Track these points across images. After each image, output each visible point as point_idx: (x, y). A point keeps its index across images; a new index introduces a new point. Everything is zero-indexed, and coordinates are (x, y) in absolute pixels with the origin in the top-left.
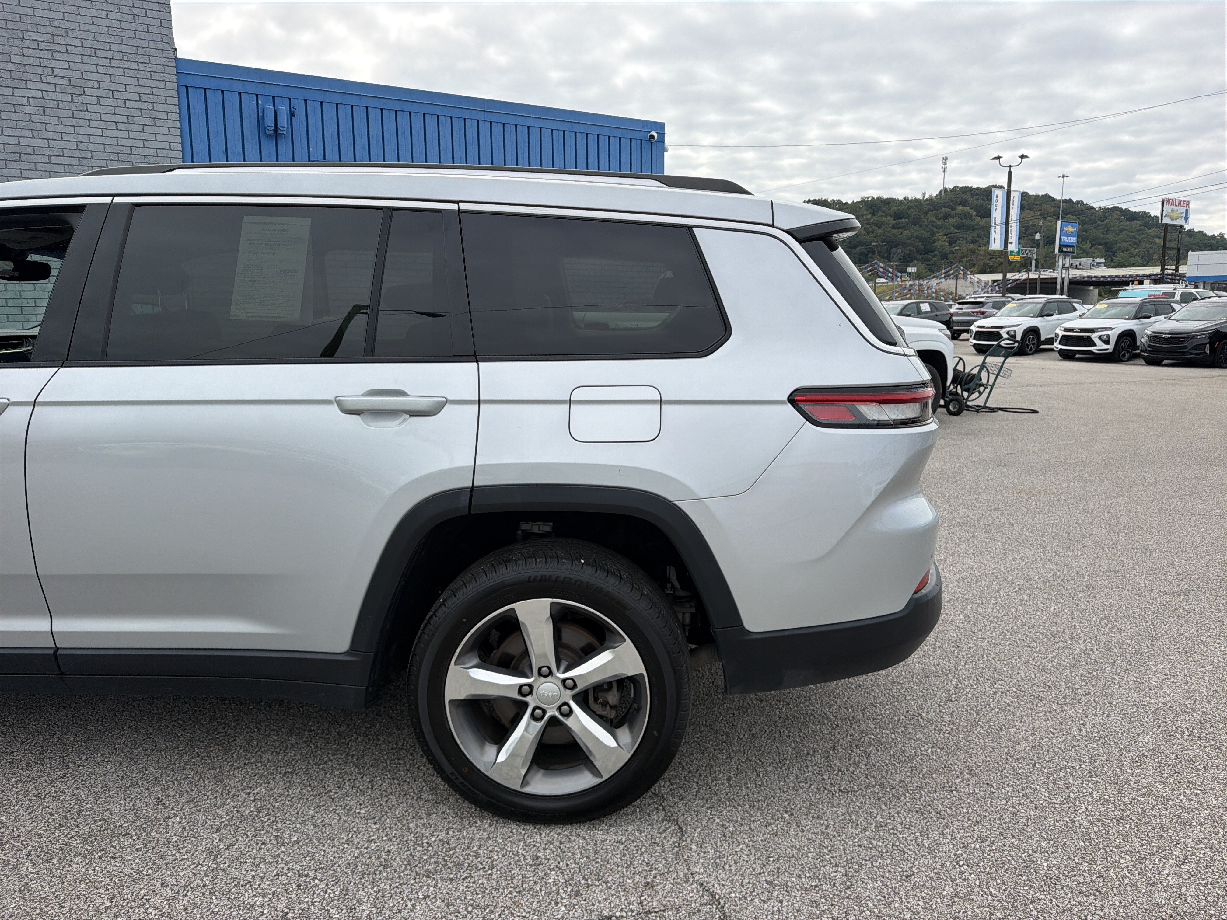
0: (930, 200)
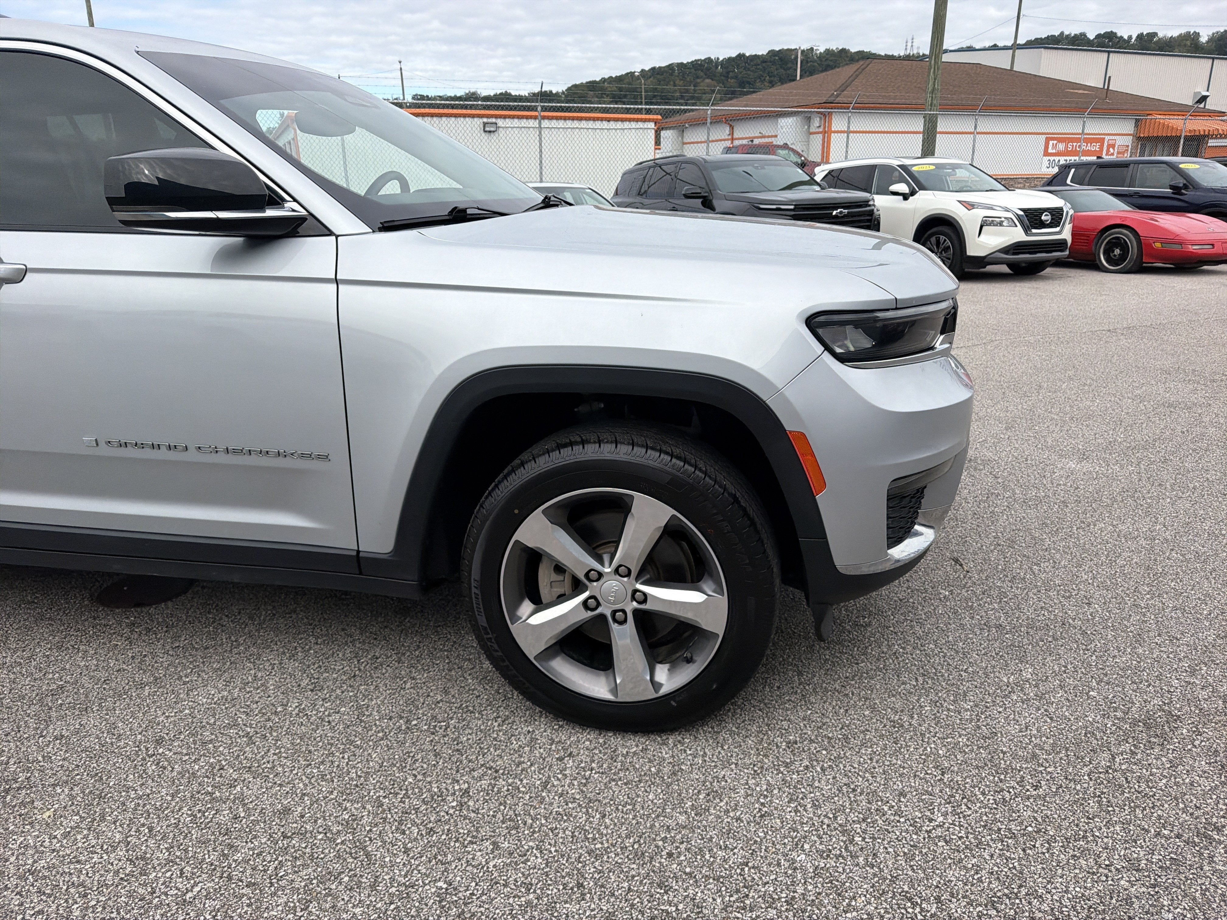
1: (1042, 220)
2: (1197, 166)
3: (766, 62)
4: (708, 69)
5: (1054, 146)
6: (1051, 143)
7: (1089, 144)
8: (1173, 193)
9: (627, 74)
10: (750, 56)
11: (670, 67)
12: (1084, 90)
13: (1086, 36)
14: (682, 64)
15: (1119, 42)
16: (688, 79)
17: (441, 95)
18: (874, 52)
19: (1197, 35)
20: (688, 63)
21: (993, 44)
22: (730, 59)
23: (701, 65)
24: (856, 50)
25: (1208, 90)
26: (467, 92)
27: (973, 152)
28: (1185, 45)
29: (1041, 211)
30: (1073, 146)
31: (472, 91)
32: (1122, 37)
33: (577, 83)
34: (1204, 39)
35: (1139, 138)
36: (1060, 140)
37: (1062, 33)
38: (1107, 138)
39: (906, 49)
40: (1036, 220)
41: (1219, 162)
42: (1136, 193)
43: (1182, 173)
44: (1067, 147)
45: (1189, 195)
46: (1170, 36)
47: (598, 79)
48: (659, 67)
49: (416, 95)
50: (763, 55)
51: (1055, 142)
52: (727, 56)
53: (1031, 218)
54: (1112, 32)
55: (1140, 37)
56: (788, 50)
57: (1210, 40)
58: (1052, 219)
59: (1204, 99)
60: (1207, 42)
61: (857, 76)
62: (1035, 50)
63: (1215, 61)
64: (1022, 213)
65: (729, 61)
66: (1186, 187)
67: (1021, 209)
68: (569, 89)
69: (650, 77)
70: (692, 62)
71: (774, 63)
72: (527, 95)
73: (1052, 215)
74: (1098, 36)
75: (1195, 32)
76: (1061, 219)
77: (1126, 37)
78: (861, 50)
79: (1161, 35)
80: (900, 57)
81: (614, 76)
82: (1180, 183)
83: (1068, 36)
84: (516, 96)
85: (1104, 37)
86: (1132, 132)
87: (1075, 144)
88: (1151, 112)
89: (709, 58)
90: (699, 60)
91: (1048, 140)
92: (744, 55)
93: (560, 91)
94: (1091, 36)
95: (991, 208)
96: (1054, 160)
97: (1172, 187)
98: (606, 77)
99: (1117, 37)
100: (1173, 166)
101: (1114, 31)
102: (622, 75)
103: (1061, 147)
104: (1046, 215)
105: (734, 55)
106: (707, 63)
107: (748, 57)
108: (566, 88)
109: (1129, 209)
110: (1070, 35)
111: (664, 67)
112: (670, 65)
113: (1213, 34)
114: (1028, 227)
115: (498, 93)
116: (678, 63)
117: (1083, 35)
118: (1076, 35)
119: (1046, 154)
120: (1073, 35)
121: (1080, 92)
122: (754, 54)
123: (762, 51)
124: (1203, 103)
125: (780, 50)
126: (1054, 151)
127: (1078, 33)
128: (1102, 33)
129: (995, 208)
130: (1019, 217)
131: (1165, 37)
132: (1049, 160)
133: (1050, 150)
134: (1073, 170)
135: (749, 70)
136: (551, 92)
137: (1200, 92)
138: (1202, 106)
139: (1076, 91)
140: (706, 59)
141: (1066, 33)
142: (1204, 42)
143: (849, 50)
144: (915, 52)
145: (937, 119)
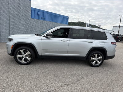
0: (77, 23)
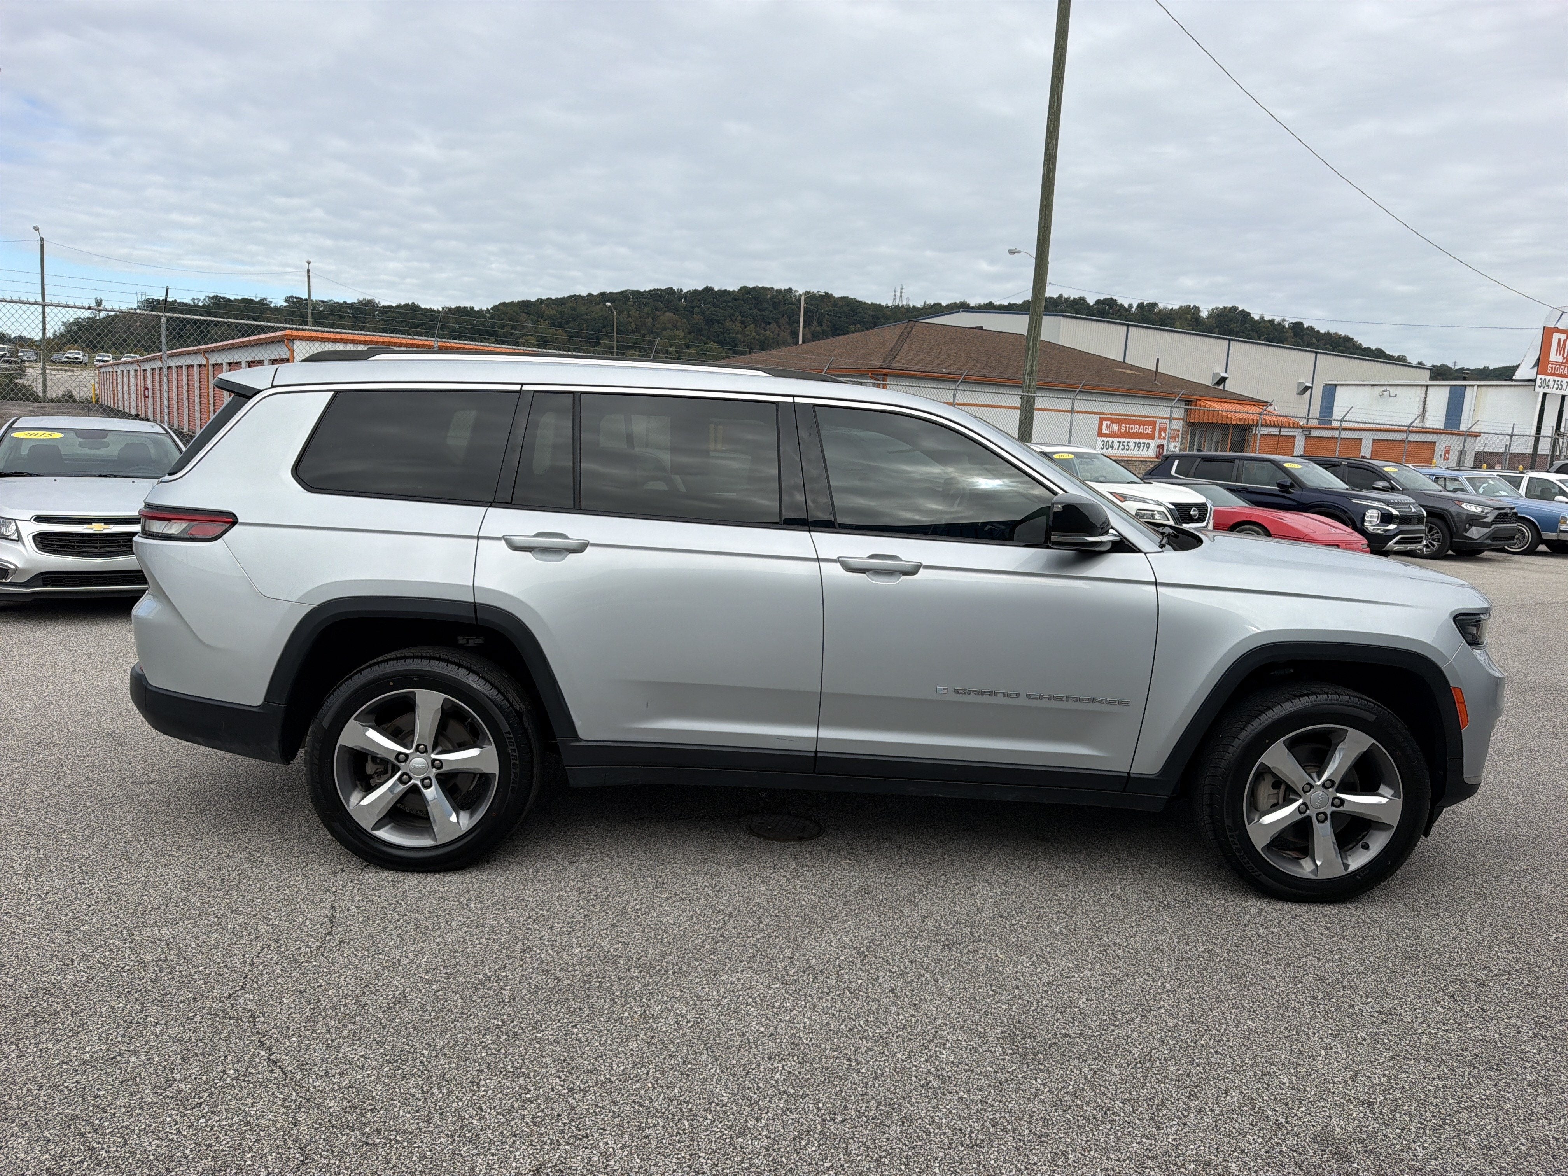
1: (1190, 515)
2: (1300, 467)
3: (736, 299)
4: (669, 302)
5: (1108, 427)
6: (1105, 423)
7: (1142, 427)
8: (1280, 491)
9: (571, 297)
10: (720, 291)
11: (624, 294)
12: (1131, 370)
13: (1086, 301)
14: (638, 292)
15: (1119, 310)
16: (645, 311)
17: (325, 300)
18: (859, 299)
19: (1197, 309)
20: (645, 291)
21: (987, 302)
22: (695, 291)
23: (661, 296)
24: (839, 296)
25: (1226, 372)
26: (361, 299)
27: (1070, 436)
28: (1186, 319)
29: (1189, 506)
30: (1126, 427)
31: (368, 298)
32: (1122, 305)
33: (507, 302)
34: (1204, 314)
35: (1189, 424)
36: (1113, 421)
37: (1061, 296)
38: (1159, 421)
39: (895, 299)
40: (1186, 515)
41: (1319, 464)
42: (1244, 488)
43: (1286, 471)
44: (1120, 429)
45: (1295, 493)
46: (1170, 308)
47: (533, 300)
48: (610, 293)
49: (292, 297)
50: (734, 291)
51: (1109, 423)
52: (692, 288)
53: (1182, 512)
54: (1112, 299)
55: (1141, 306)
56: (763, 288)
57: (1210, 316)
58: (1199, 514)
59: (1223, 380)
60: (1208, 318)
61: (905, 339)
62: (1053, 317)
63: (1232, 342)
64: (1173, 507)
65: (695, 294)
66: (1292, 486)
67: (1172, 504)
68: (496, 308)
69: (599, 304)
70: (650, 291)
71: (746, 301)
72: (441, 309)
73: (1199, 510)
74: (1098, 302)
75: (1195, 306)
76: (1206, 514)
77: (1126, 306)
78: (846, 295)
79: (1161, 306)
80: (888, 307)
81: (553, 298)
82: (1286, 482)
83: (1067, 299)
84: (426, 309)
85: (1104, 304)
86: (1182, 417)
87: (1128, 426)
88: (1200, 398)
89: (671, 289)
90: (658, 290)
91: (1101, 421)
92: (711, 289)
93: (485, 308)
94: (1091, 301)
95: (1144, 501)
96: (1108, 441)
97: (1279, 485)
98: (544, 297)
99: (1117, 305)
100: (1278, 465)
101: (1114, 298)
102: (564, 298)
103: (1115, 428)
104: (1194, 511)
105: (700, 288)
106: (668, 294)
107: (716, 292)
108: (492, 306)
109: (1247, 505)
110: (1069, 298)
111: (616, 294)
112: (623, 292)
113: (1213, 310)
114: (1178, 519)
115: (403, 304)
116: (633, 291)
117: (1083, 299)
118: (1075, 299)
119: (1100, 434)
120: (1072, 299)
121: (1128, 371)
122: (723, 289)
123: (733, 286)
124: (1222, 385)
125: (754, 288)
126: (1108, 432)
127: (1077, 296)
128: (1102, 299)
129: (1148, 501)
130: (1170, 511)
131: (1166, 308)
132: (1103, 441)
133: (1104, 431)
134: (1177, 462)
135: (718, 306)
136: (472, 308)
137: (1218, 374)
138: (1221, 387)
139: (1124, 371)
140: (667, 289)
141: (1065, 296)
142: (1204, 317)
143: (832, 295)
144: (905, 303)
145: (1034, 400)
